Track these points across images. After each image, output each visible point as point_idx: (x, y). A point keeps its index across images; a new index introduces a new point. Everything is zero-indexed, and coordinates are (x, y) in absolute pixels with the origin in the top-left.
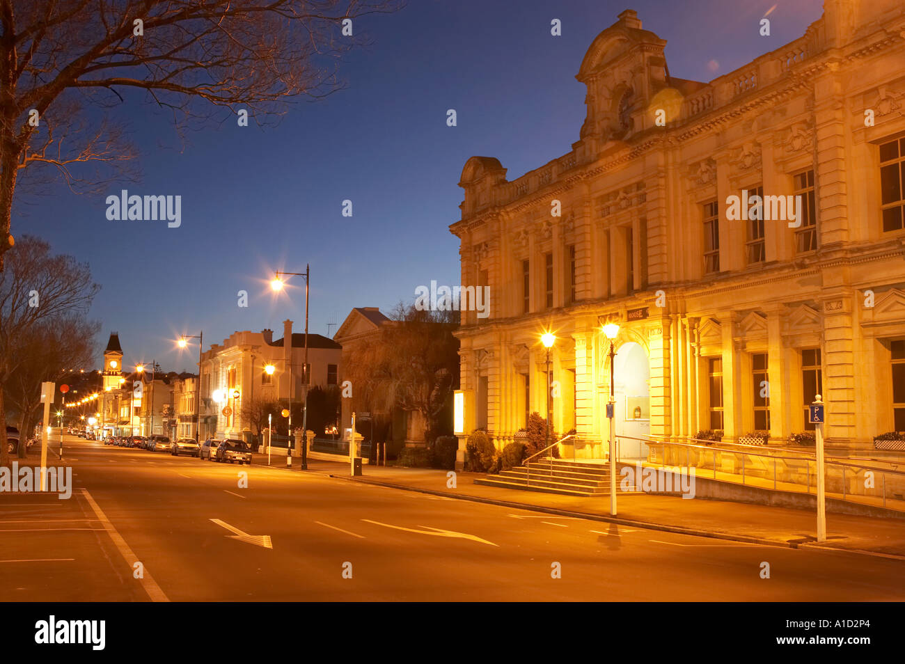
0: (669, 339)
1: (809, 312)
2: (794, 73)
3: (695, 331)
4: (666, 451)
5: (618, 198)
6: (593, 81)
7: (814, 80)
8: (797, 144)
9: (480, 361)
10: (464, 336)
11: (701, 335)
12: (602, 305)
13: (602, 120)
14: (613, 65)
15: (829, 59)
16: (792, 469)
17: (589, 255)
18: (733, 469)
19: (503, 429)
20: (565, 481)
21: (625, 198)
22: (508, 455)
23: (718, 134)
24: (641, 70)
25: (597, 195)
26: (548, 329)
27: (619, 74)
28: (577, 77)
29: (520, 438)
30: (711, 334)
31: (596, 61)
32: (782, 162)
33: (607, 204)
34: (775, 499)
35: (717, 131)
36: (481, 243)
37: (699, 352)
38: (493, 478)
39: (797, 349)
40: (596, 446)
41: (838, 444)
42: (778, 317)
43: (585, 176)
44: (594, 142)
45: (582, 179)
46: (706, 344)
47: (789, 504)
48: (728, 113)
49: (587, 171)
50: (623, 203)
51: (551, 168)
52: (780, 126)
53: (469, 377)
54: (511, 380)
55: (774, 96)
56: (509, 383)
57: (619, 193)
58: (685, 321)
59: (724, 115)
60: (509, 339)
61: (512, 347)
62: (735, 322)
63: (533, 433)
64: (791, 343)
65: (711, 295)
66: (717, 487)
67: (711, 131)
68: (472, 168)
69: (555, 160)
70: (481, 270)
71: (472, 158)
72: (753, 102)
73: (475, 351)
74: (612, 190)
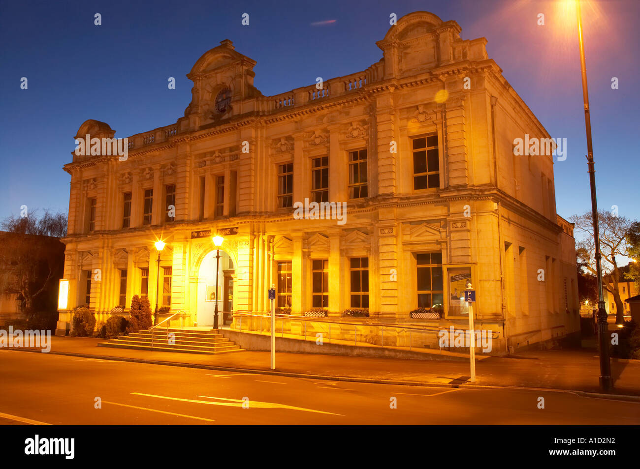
0: (253, 249)
1: (360, 235)
2: (366, 89)
3: (271, 245)
4: (249, 321)
5: (214, 156)
6: (199, 79)
7: (376, 96)
8: (355, 133)
9: (82, 259)
10: (71, 242)
11: (275, 247)
12: (198, 225)
13: (204, 105)
14: (216, 71)
15: (391, 85)
16: (345, 332)
17: (188, 192)
18: (301, 332)
19: (102, 306)
20: (183, 343)
21: (219, 156)
22: (112, 324)
23: (296, 122)
24: (241, 77)
25: (197, 152)
26: (160, 238)
27: (222, 78)
28: (187, 75)
29: (117, 313)
30: (282, 246)
31: (203, 67)
32: (343, 143)
33: (205, 159)
34: (356, 352)
35: (296, 120)
36: (90, 179)
37: (273, 258)
38: (115, 342)
39: (348, 257)
40: (187, 318)
41: (388, 316)
42: (338, 237)
43: (189, 140)
44: (197, 119)
45: (187, 141)
46: (280, 253)
47: (368, 355)
48: (308, 110)
49: (192, 137)
50: (218, 160)
51: (155, 133)
52: (345, 121)
53: (73, 270)
54: (111, 273)
55: (343, 103)
56: (108, 274)
57: (215, 153)
58: (265, 238)
59: (305, 110)
60: (110, 244)
61: (113, 250)
62: (304, 240)
63: (135, 309)
64: (346, 254)
65: (285, 222)
66: (308, 345)
67: (292, 119)
68: (87, 127)
69: (160, 128)
70: (88, 197)
71: (88, 120)
72: (328, 105)
73: (79, 252)
74: (209, 150)
